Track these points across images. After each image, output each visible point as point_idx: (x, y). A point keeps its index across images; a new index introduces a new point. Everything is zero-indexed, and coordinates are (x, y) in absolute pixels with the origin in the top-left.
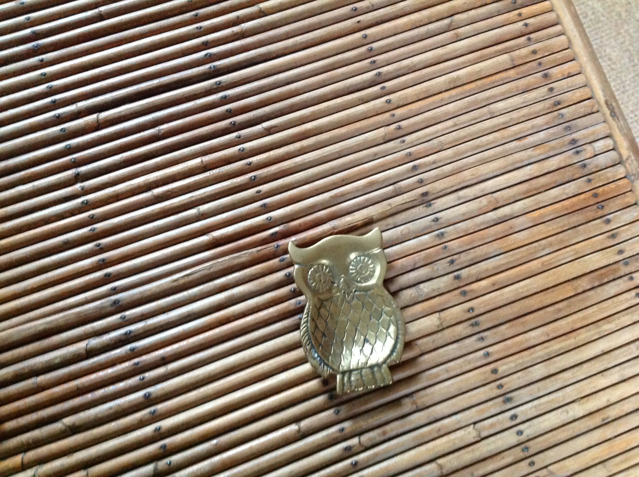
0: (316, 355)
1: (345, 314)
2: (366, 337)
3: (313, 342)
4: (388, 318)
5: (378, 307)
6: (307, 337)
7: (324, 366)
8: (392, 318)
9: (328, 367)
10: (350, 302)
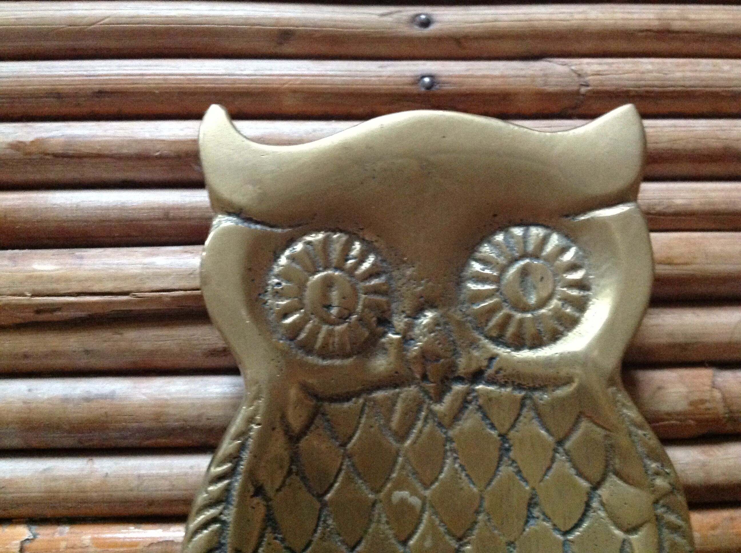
10: (446, 421)
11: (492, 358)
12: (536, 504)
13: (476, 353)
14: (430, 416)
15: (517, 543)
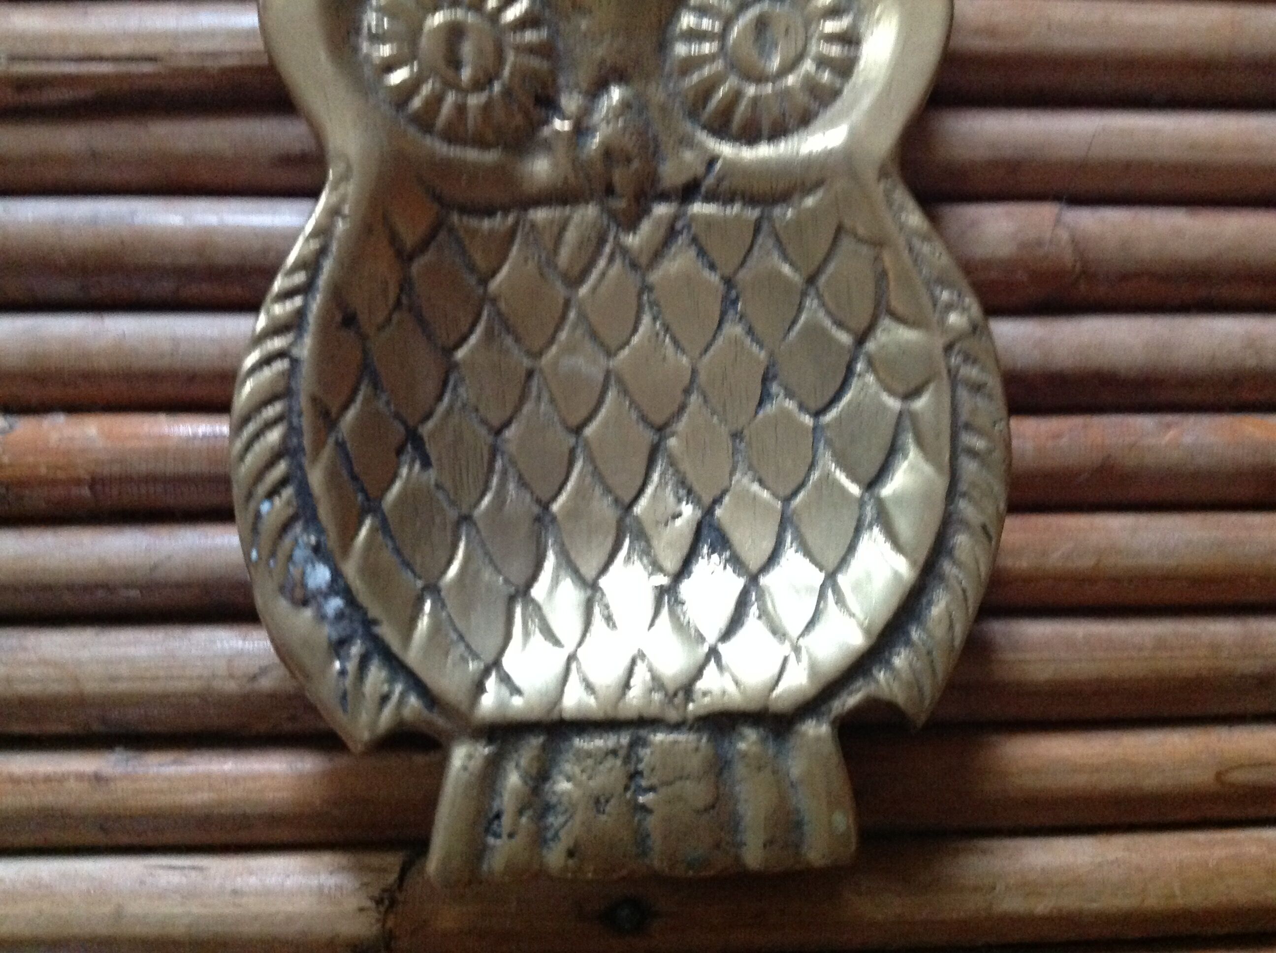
0: (320, 575)
1: (594, 335)
2: (709, 512)
3: (316, 477)
4: (893, 404)
5: (828, 323)
6: (274, 436)
7: (364, 662)
8: (920, 404)
9: (391, 681)
10: (644, 260)
11: (712, 161)
12: (775, 377)
13: (688, 156)
14: (618, 251)
15: (746, 432)
